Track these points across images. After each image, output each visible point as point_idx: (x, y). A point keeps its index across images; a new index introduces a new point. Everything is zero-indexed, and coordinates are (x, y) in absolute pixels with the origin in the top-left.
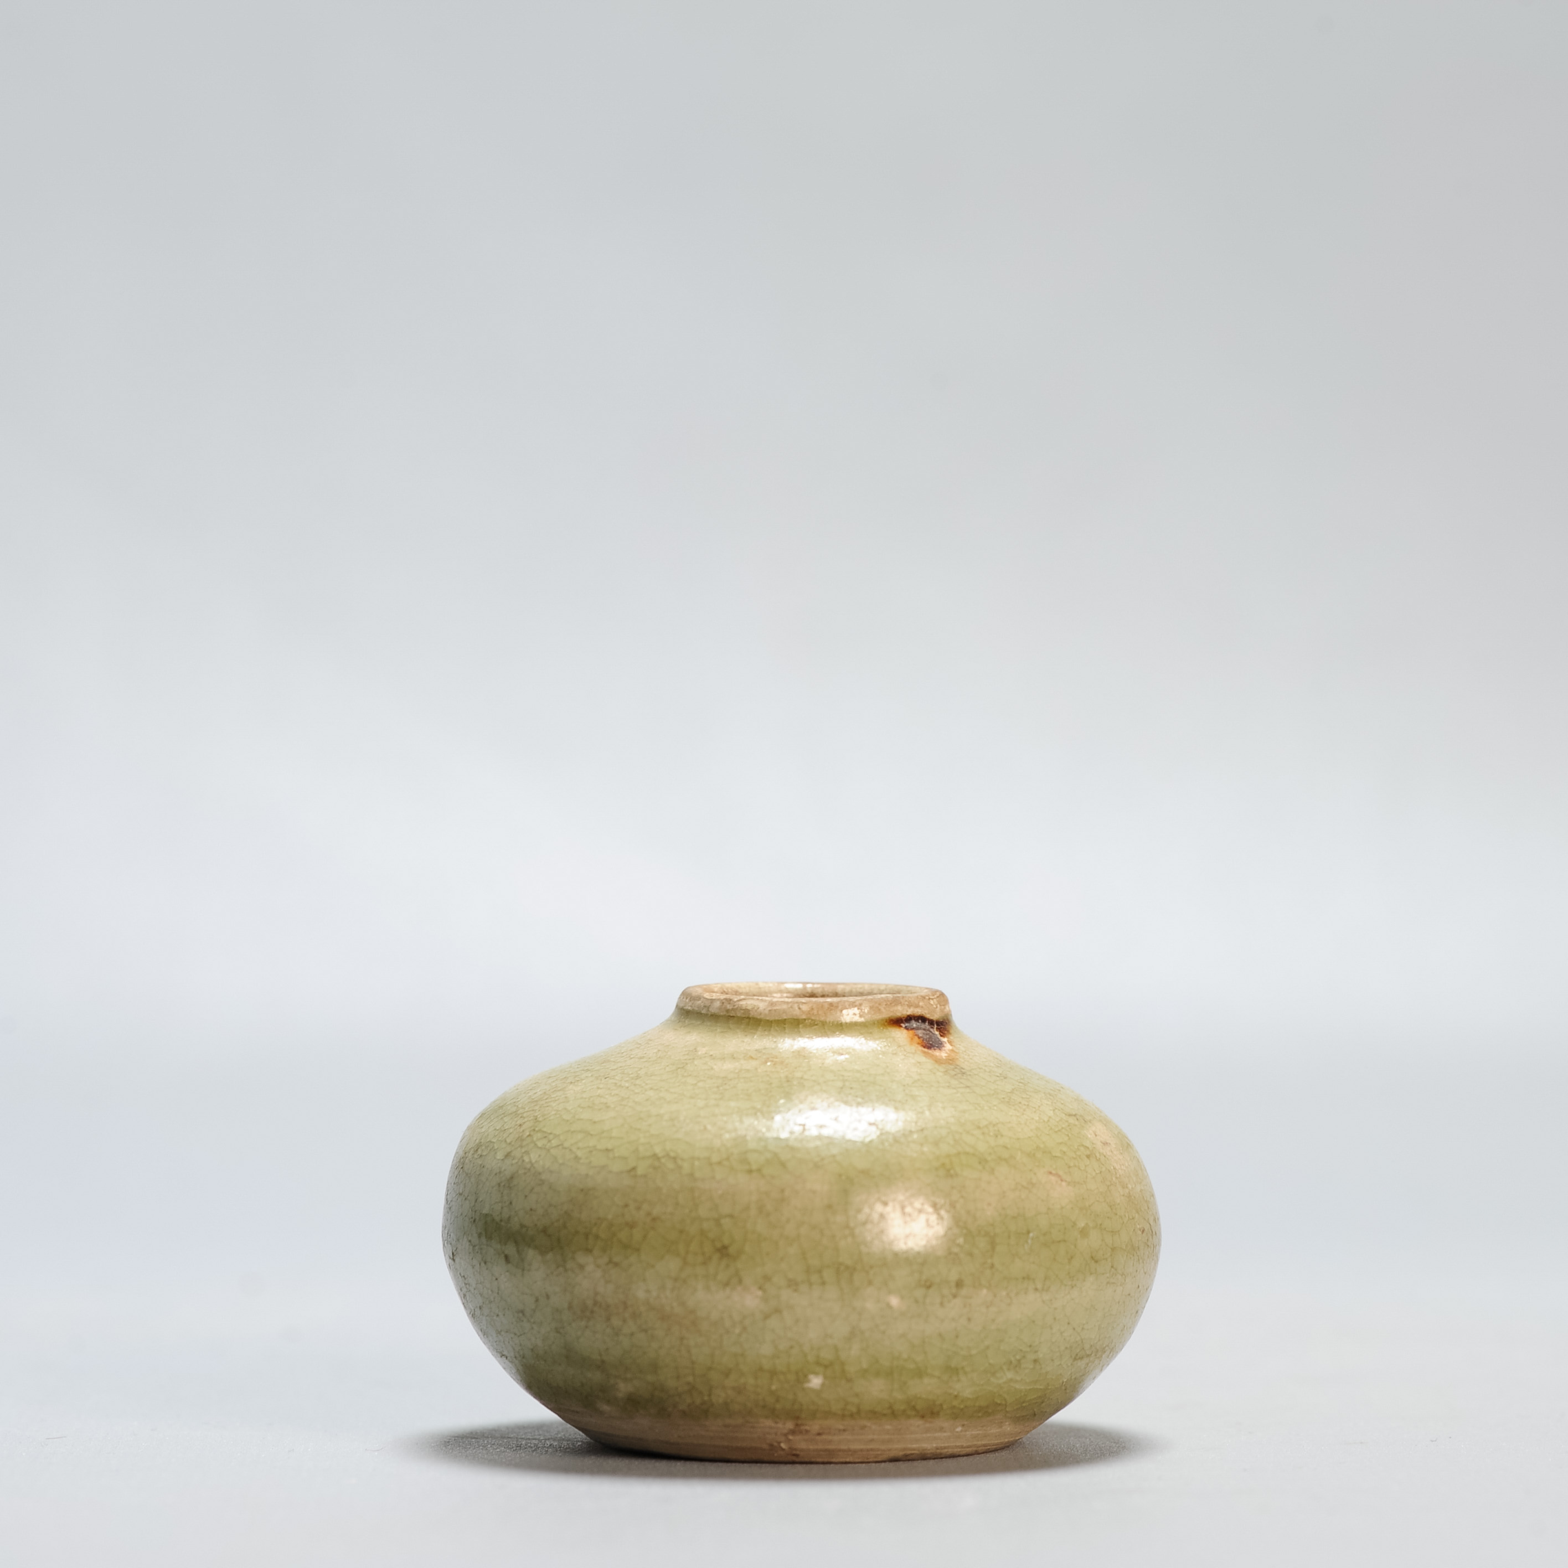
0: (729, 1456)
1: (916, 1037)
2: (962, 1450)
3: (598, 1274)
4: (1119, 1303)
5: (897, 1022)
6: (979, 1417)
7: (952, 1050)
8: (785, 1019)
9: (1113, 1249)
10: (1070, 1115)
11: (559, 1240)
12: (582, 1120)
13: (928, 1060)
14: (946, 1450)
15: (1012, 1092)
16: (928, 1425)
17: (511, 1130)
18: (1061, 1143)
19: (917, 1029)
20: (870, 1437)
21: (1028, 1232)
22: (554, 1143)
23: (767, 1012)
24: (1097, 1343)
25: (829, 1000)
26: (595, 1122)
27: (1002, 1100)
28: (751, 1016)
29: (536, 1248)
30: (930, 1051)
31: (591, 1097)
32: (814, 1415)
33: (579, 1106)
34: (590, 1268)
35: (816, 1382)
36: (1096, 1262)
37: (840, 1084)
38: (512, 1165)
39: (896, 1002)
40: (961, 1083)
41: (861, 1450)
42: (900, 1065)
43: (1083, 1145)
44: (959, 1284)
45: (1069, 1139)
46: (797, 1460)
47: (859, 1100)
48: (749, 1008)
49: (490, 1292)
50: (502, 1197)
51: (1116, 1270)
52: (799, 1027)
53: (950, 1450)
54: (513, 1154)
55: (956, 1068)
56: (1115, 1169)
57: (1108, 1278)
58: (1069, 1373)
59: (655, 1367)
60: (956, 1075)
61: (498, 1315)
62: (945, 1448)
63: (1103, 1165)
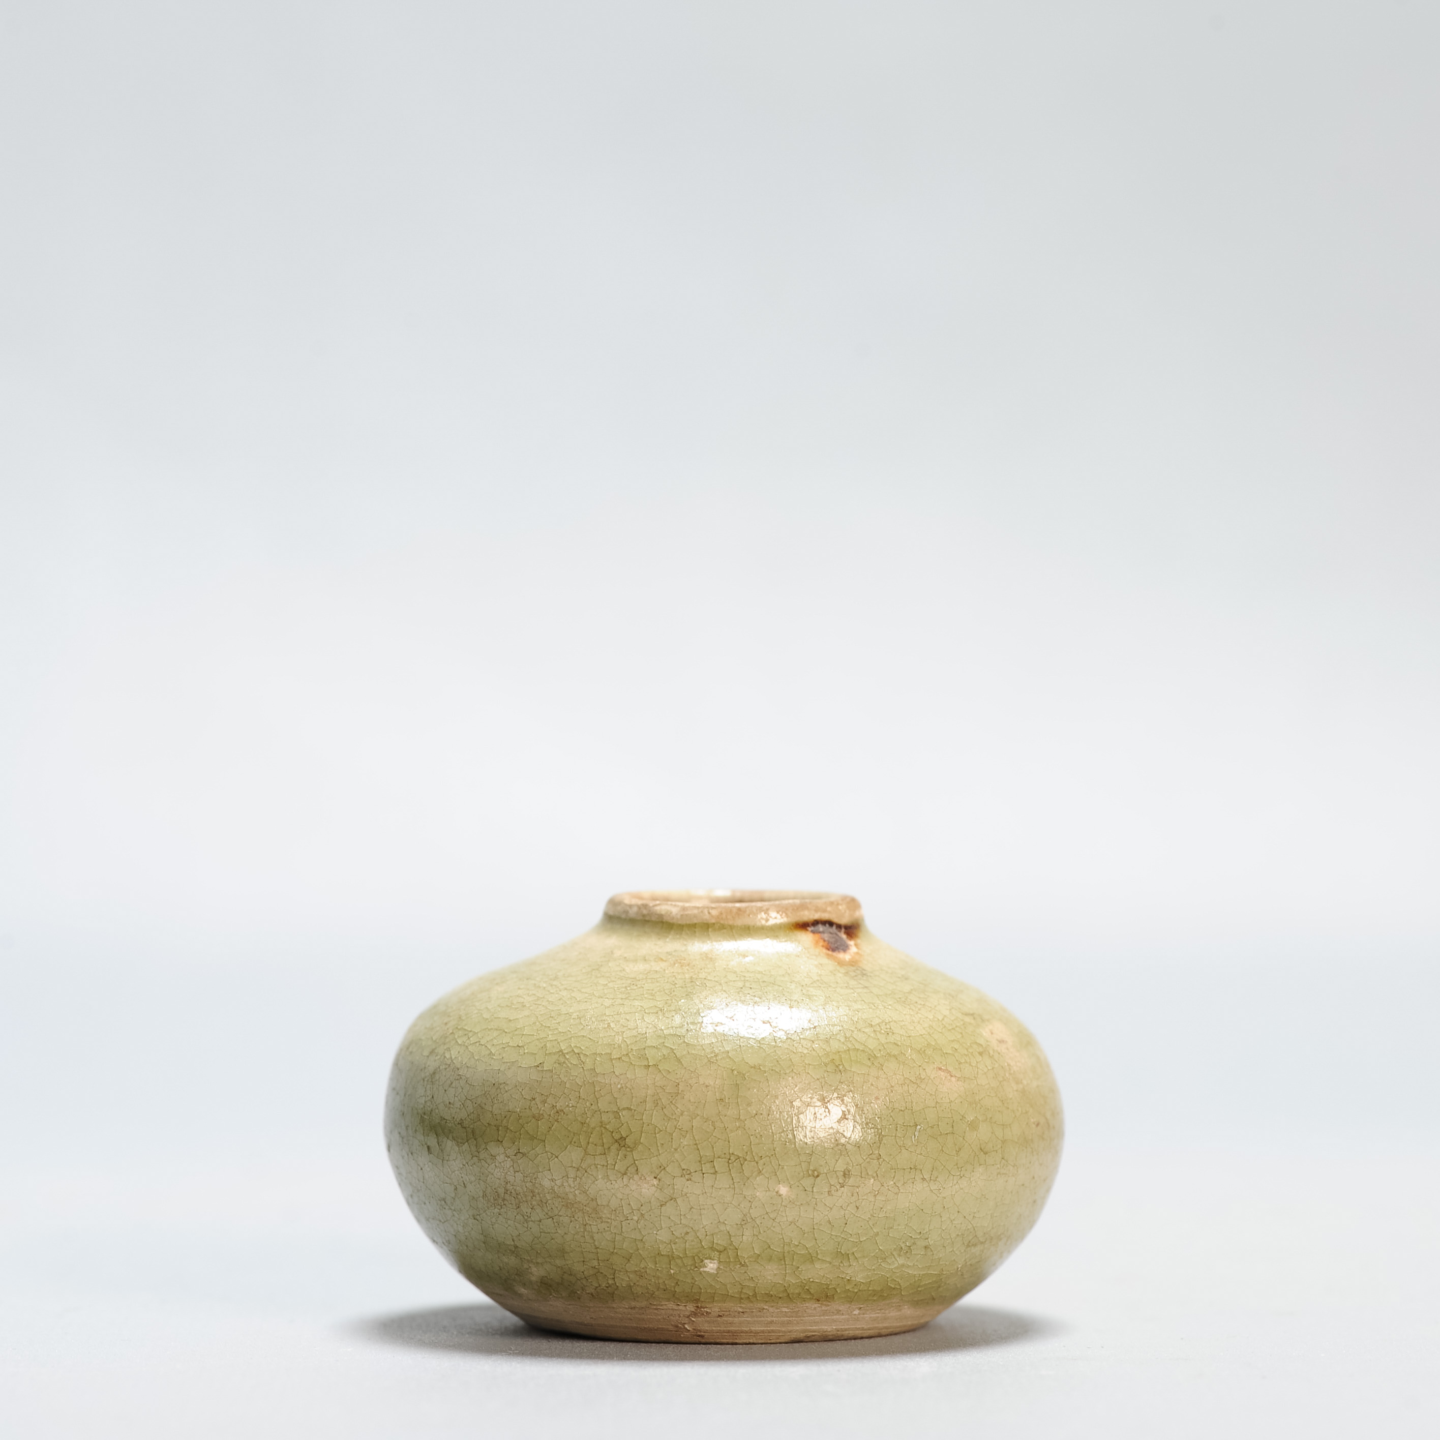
0: (640, 1337)
1: (822, 941)
2: (863, 1332)
3: (509, 1163)
4: (1012, 1192)
5: (803, 926)
6: (875, 1300)
7: (857, 953)
8: (696, 924)
9: (1004, 1142)
10: (967, 1014)
11: (473, 1132)
12: (499, 1018)
13: (830, 962)
14: (847, 1332)
15: (910, 993)
16: (824, 1308)
17: (438, 1028)
18: (953, 1041)
19: (823, 932)
20: (769, 1319)
21: (916, 1125)
22: (473, 1040)
23: (679, 917)
24: (990, 1231)
25: (738, 905)
26: (510, 1020)
27: (899, 1000)
28: (664, 921)
29: (454, 1139)
30: (835, 954)
31: (511, 997)
32: (712, 1298)
33: (499, 1006)
34: (501, 1158)
35: (711, 1266)
36: (986, 1153)
37: (740, 984)
38: (435, 1061)
39: (803, 907)
40: (860, 983)
41: (763, 1332)
42: (802, 967)
43: (976, 1043)
44: (846, 1174)
45: (962, 1037)
46: (703, 1341)
47: (757, 999)
48: (663, 913)
49: (417, 1181)
50: (426, 1091)
51: (1007, 1161)
52: (708, 931)
53: (850, 1332)
54: (436, 1051)
55: (857, 969)
56: (1009, 1065)
57: (998, 1168)
58: (964, 1259)
59: (562, 1252)
60: (856, 976)
61: (425, 1203)
62: (846, 1330)
63: (996, 1061)
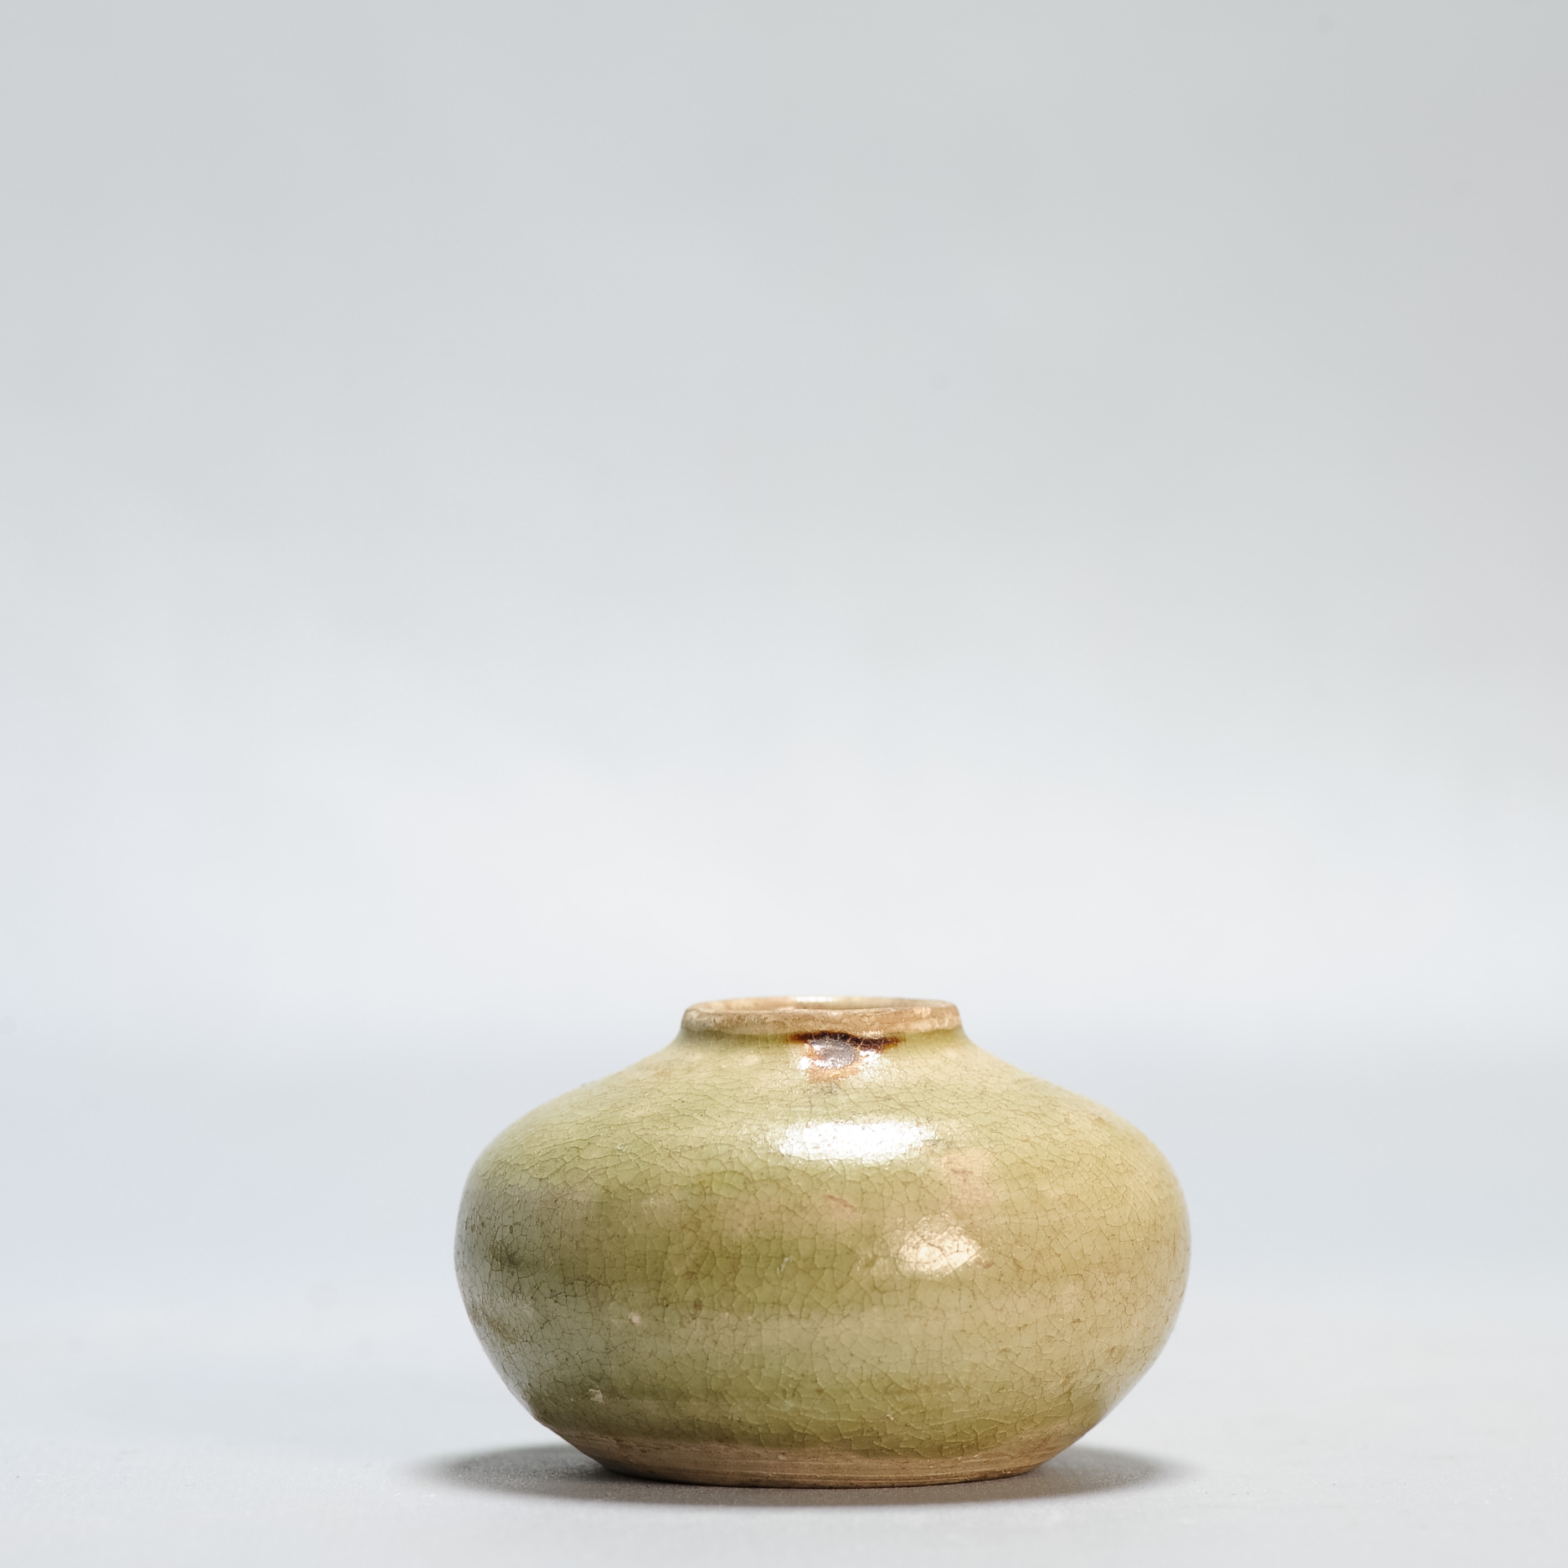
5: (805, 1037)
21: (783, 1256)
44: (697, 1305)
